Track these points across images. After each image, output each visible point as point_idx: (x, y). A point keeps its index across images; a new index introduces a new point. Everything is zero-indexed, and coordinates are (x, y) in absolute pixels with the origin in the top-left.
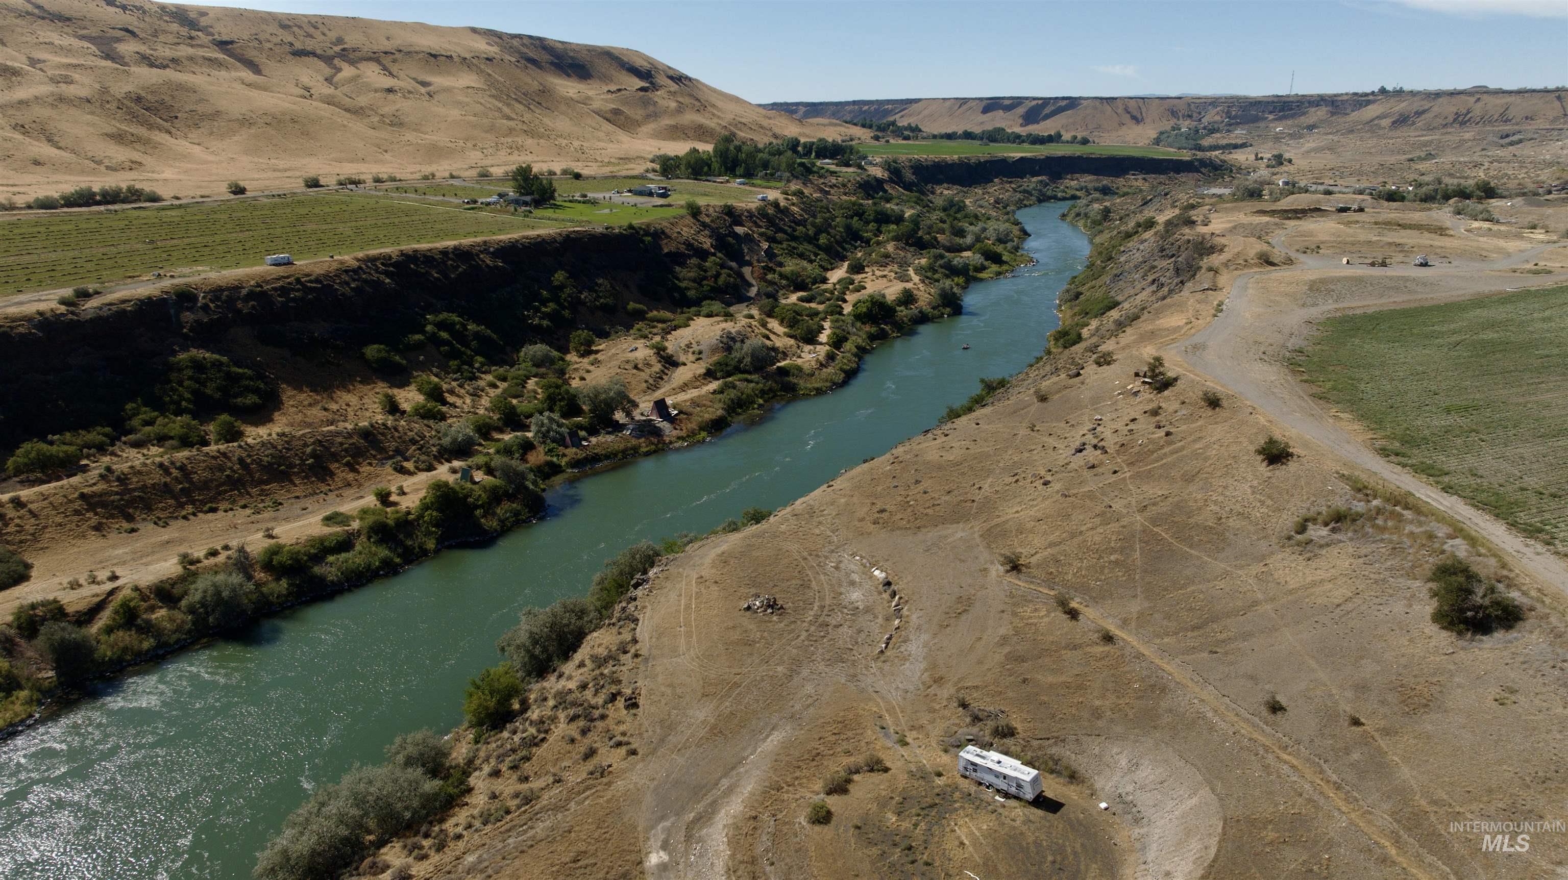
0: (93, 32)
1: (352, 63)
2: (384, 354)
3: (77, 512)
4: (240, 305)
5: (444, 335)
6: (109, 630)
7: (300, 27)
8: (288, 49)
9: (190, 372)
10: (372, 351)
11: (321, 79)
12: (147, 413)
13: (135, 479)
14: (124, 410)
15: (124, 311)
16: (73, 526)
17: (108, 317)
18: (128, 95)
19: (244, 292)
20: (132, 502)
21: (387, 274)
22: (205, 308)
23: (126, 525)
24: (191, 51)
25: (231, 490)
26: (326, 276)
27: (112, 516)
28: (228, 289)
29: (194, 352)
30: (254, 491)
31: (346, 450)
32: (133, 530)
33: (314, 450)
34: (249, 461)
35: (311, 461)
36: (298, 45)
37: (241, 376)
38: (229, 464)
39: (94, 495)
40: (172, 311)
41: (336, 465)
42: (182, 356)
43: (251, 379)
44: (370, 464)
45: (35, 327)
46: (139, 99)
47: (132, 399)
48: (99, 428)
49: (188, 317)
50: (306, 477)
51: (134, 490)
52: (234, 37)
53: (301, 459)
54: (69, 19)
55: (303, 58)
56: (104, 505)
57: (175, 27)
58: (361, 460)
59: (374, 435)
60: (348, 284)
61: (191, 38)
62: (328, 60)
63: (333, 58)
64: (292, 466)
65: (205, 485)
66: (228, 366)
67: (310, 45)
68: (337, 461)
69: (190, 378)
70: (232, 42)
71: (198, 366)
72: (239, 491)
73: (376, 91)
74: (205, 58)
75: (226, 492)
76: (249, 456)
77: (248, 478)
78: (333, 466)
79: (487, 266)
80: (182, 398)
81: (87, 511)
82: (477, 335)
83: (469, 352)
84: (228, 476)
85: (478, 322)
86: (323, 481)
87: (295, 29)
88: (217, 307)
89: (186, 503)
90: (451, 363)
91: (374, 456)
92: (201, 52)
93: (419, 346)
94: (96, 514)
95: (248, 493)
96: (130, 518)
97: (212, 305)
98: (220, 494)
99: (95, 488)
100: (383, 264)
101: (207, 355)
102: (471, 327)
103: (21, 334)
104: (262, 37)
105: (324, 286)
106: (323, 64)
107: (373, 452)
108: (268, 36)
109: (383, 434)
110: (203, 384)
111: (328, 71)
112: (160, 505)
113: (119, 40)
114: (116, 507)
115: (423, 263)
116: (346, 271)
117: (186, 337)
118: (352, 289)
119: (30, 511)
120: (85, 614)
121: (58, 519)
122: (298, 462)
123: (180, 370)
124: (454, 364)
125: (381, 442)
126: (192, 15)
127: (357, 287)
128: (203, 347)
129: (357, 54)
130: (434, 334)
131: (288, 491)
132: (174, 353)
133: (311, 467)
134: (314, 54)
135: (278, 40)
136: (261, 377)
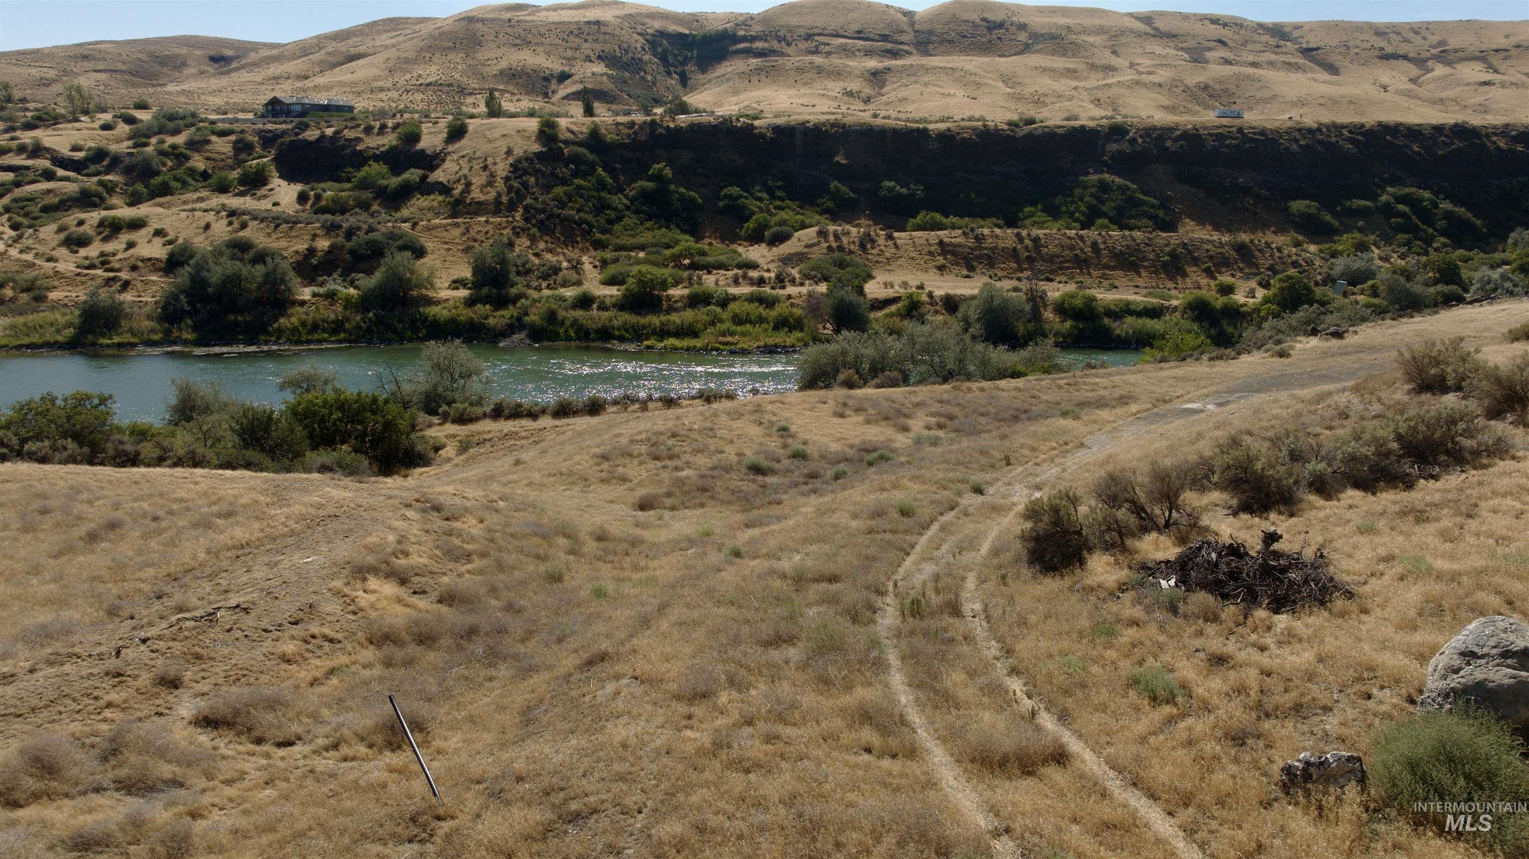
0: (1191, 44)
1: (1449, 63)
2: (1312, 211)
3: (930, 253)
4: (1168, 144)
5: (1402, 207)
6: (891, 315)
7: (1398, 34)
8: (1377, 53)
9: (1094, 190)
10: (1298, 206)
11: (1405, 79)
12: (1041, 216)
13: (990, 241)
14: (1022, 211)
15: (1055, 134)
16: (922, 262)
17: (1040, 136)
18: (1197, 85)
19: (1178, 133)
20: (978, 258)
21: (1351, 141)
22: (1133, 141)
23: (965, 272)
24: (1273, 57)
25: (1074, 268)
26: (1276, 131)
27: (958, 264)
28: (1162, 129)
29: (1106, 176)
30: (1095, 273)
31: (1211, 258)
32: (968, 277)
33: (1174, 250)
34: (1102, 247)
35: (1167, 258)
36: (1389, 50)
37: (1144, 203)
38: (1081, 245)
39: (951, 244)
40: (1101, 142)
41: (1195, 269)
42: (1094, 178)
43: (1153, 206)
44: (1233, 276)
45: (977, 135)
46: (1206, 88)
47: (1033, 204)
48: (994, 219)
49: (1113, 147)
50: (1155, 272)
51: (986, 248)
52: (1321, 44)
53: (1158, 256)
54: (1175, 36)
55: (1391, 61)
56: (954, 254)
57: (1266, 38)
58: (1224, 270)
59: (1250, 250)
60: (1296, 141)
61: (1278, 46)
62: (1420, 62)
63: (1428, 59)
64: (1144, 259)
65: (1051, 259)
66: (1134, 191)
67: (1403, 49)
68: (1197, 265)
69: (1092, 195)
70: (1317, 49)
71: (1104, 187)
72: (1081, 270)
73: (1467, 84)
74: (1284, 63)
75: (1069, 268)
76: (1105, 243)
77: (1095, 261)
78: (1190, 269)
79: (1498, 148)
80: (1077, 209)
81: (939, 255)
82: (1448, 215)
83: (1431, 230)
84: (1076, 255)
85: (1456, 201)
86: (1172, 278)
87: (1393, 36)
88: (1145, 142)
89: (1026, 269)
90: (1400, 236)
91: (1241, 270)
92: (1283, 58)
93: (1362, 213)
94: (945, 259)
95: (1089, 274)
96: (971, 268)
97: (1140, 140)
98: (1061, 269)
99: (953, 240)
100: (1350, 132)
101: (1117, 180)
102: (1446, 205)
103: (964, 139)
104: (1350, 44)
105: (1268, 139)
106: (1412, 66)
107: (1241, 265)
108: (1358, 43)
109: (1260, 251)
110: (1103, 203)
111: (1414, 71)
112: (1002, 266)
113: (1210, 49)
114: (965, 258)
115: (1404, 136)
116: (1300, 130)
117: (1105, 163)
118: (1301, 146)
119: (895, 244)
120: (880, 302)
121: (912, 255)
122: (1152, 256)
123: (1085, 188)
124: (1402, 237)
125: (1254, 257)
126: (1287, 30)
127: (1307, 145)
128: (1117, 174)
129: (1457, 55)
130: (1388, 204)
131: (1130, 280)
132: (1087, 174)
133: (1165, 265)
134: (1405, 57)
135: (1368, 45)
136: (1163, 206)
